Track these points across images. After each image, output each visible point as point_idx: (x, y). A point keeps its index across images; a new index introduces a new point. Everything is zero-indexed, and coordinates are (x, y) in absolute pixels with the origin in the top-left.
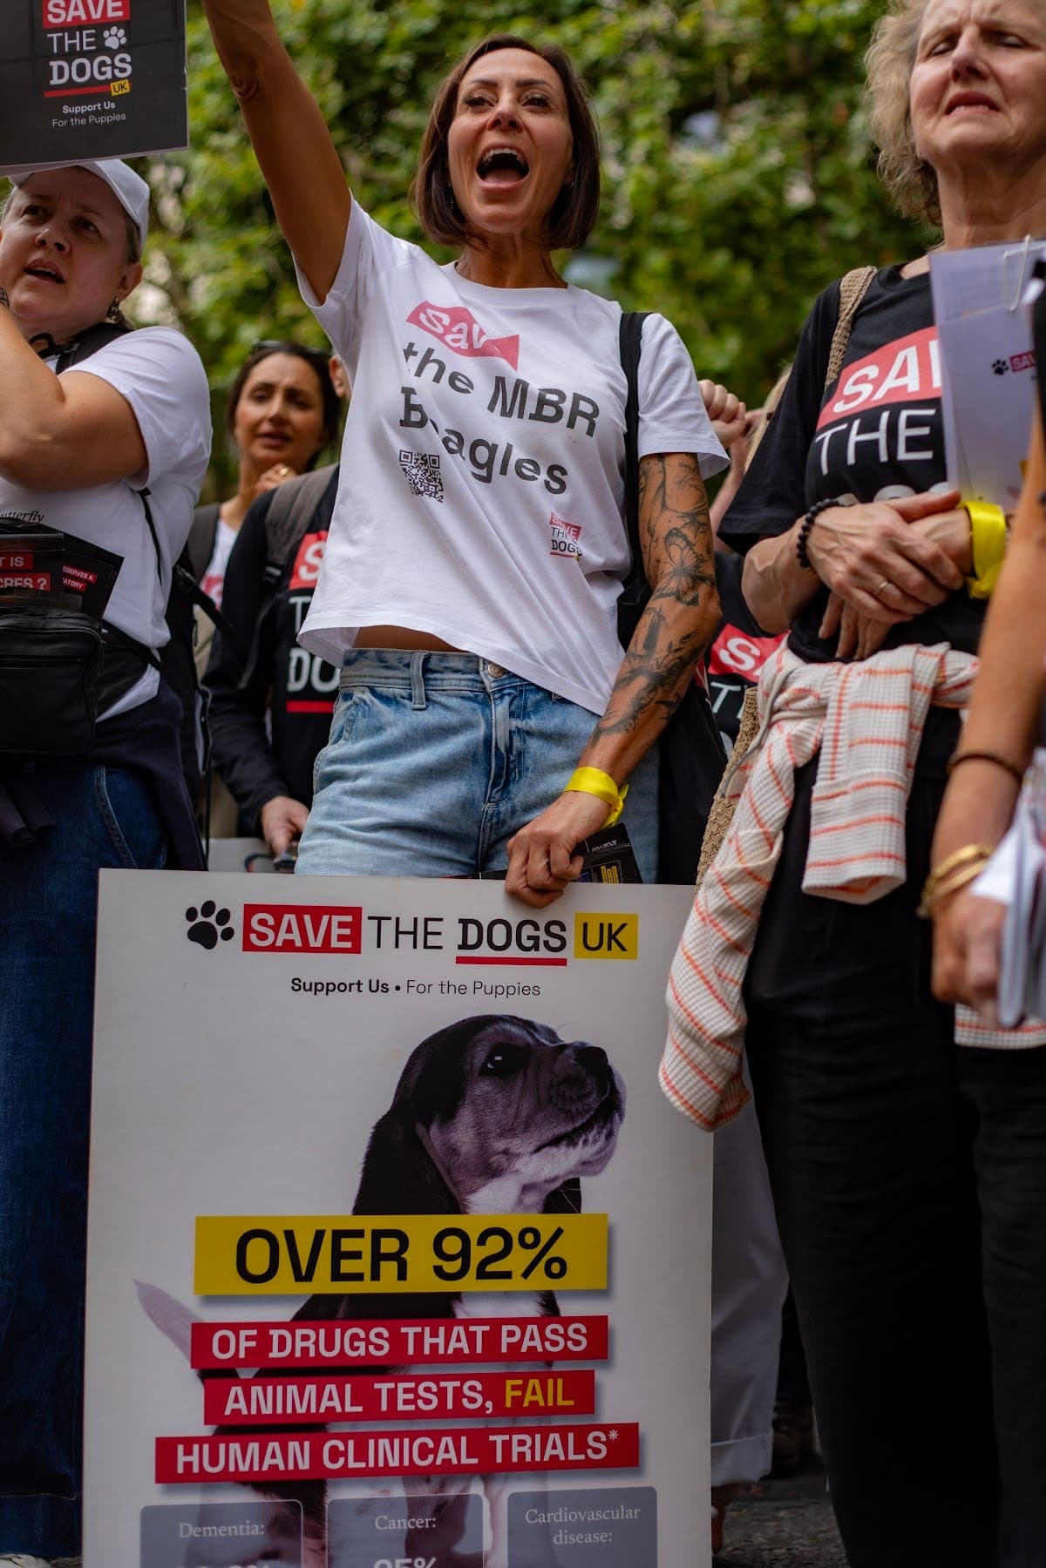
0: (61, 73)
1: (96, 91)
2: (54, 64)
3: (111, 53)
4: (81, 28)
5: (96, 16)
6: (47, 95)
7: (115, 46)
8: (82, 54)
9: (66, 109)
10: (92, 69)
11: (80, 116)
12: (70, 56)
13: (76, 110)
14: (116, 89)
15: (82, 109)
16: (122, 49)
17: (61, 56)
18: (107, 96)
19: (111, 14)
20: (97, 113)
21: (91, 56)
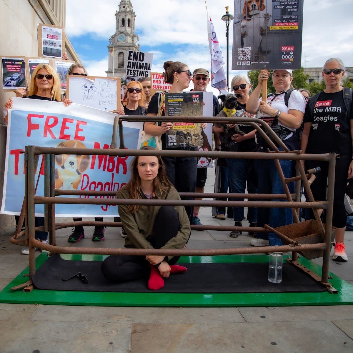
0: (284, 57)
1: (288, 60)
2: (283, 56)
3: (291, 55)
4: (287, 51)
5: (289, 50)
6: (282, 60)
7: (291, 54)
8: (287, 55)
9: (284, 62)
10: (288, 57)
11: (286, 63)
12: (285, 55)
13: (285, 62)
14: (291, 60)
15: (286, 62)
16: (292, 55)
17: (284, 55)
18: (290, 61)
19: (291, 50)
20: (288, 63)
21: (288, 55)
